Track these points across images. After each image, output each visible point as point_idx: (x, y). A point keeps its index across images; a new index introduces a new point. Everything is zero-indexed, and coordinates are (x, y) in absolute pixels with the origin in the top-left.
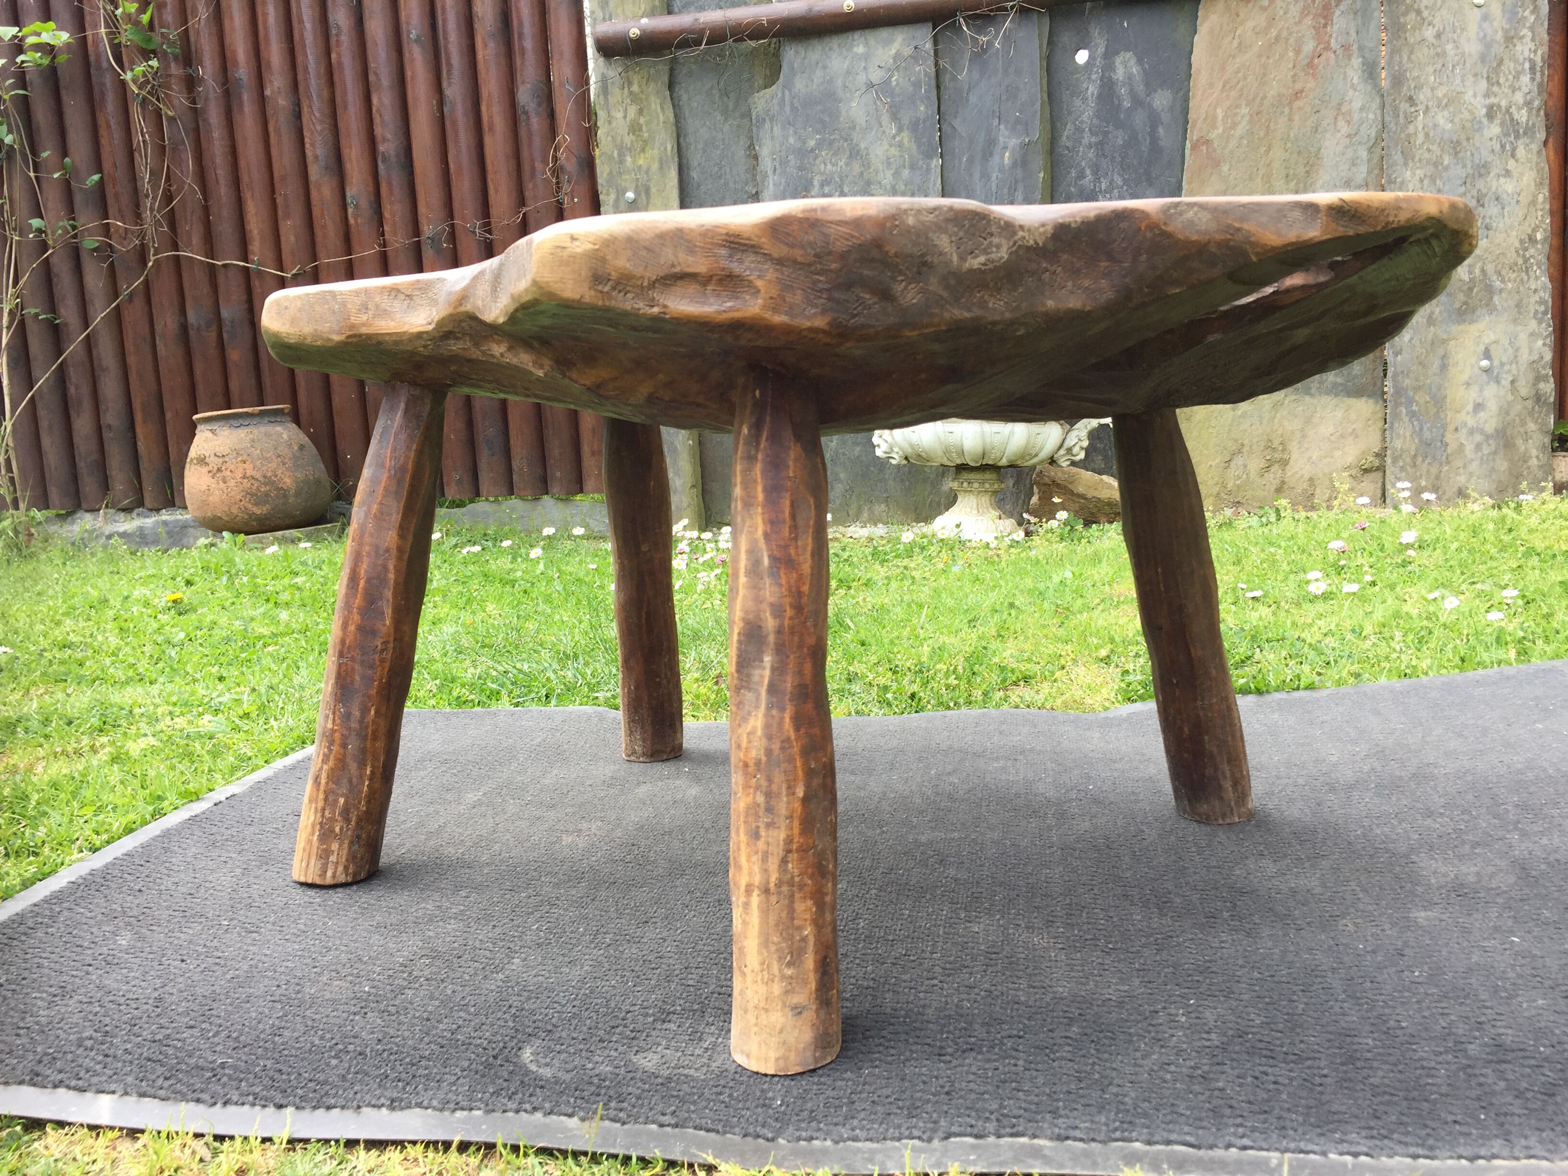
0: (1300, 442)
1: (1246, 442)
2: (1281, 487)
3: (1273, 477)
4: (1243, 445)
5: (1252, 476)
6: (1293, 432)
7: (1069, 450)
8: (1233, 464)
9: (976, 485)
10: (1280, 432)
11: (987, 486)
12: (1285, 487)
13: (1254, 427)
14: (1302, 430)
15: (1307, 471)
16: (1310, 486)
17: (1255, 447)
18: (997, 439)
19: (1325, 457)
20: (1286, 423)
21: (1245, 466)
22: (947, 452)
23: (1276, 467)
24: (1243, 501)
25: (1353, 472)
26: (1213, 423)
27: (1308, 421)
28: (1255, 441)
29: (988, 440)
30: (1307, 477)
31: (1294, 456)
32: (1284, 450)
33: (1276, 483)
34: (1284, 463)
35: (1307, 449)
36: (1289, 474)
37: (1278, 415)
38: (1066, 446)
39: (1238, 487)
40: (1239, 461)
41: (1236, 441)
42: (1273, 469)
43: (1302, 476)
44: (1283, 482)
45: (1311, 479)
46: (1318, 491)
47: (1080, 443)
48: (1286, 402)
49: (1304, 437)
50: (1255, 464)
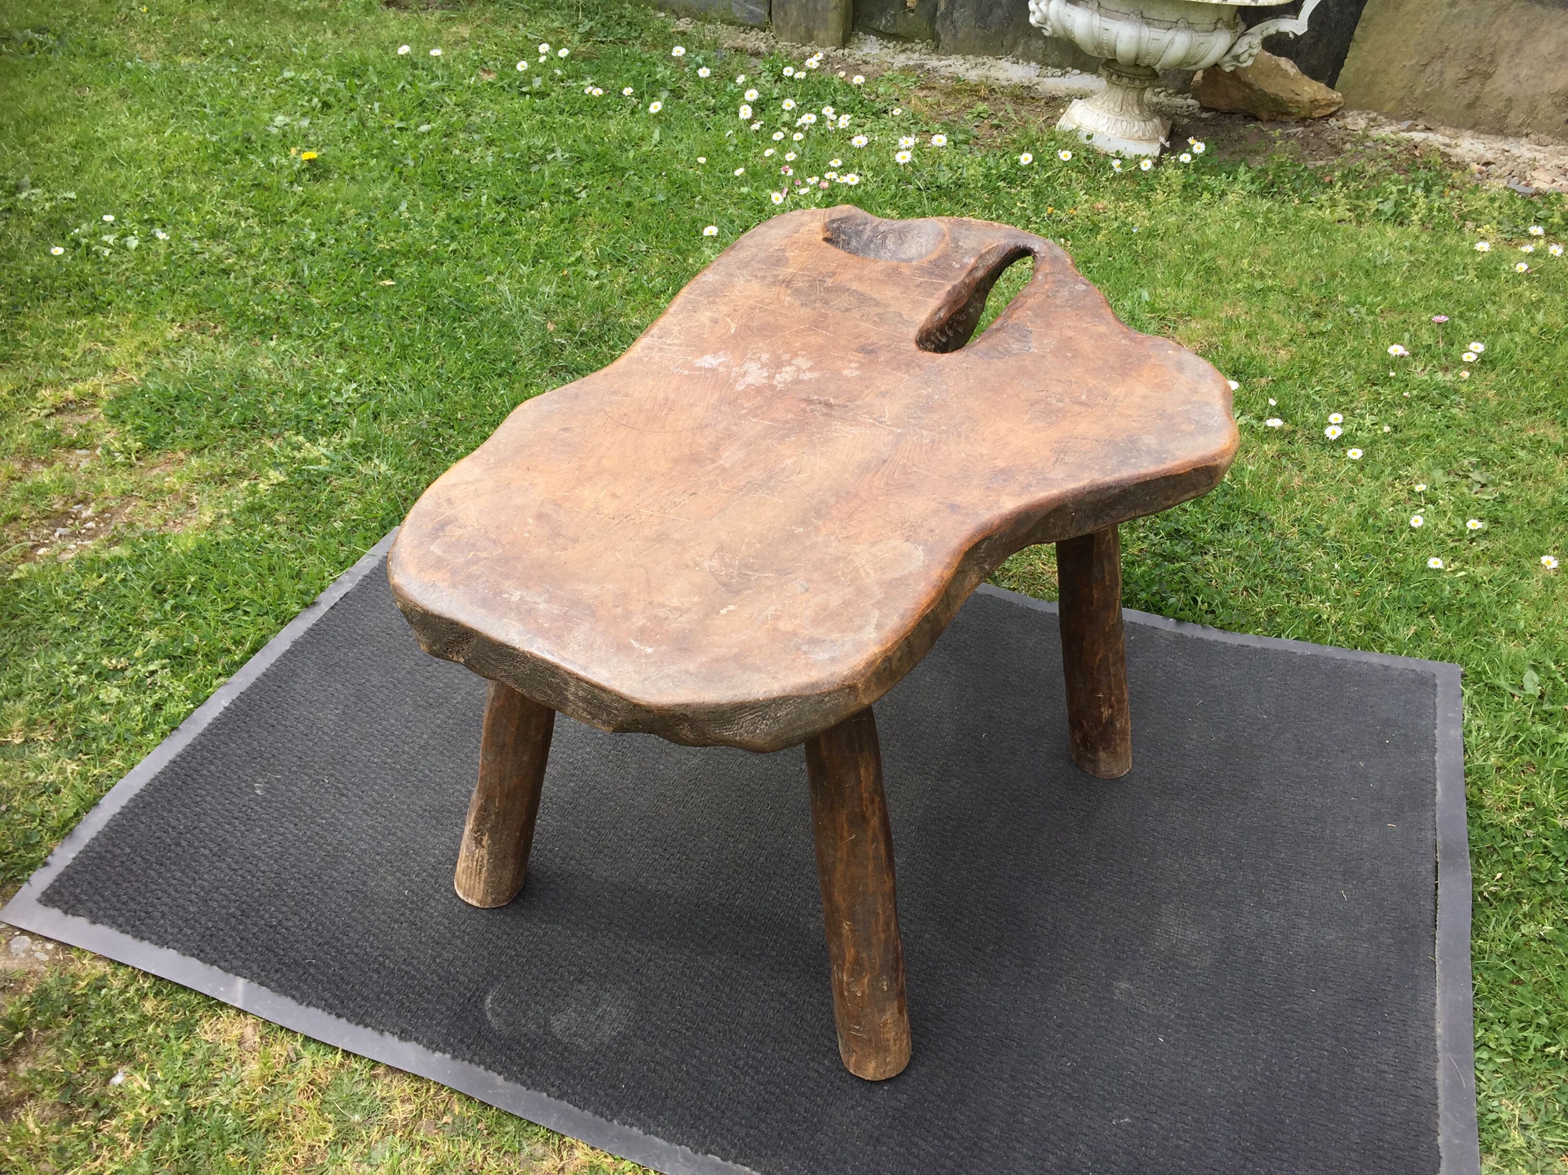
0: (1512, 56)
1: (1452, 46)
2: (1474, 103)
3: (1467, 93)
4: (1447, 48)
5: (1447, 84)
6: (1508, 43)
7: (1236, 58)
8: (1429, 70)
9: (1125, 80)
10: (1493, 41)
11: (1137, 83)
12: (1479, 103)
13: (1466, 30)
14: (1520, 42)
15: (1509, 88)
16: (1506, 107)
17: (1460, 53)
18: (1153, 47)
19: (1534, 77)
20: (1504, 32)
21: (1442, 73)
22: (1099, 46)
23: (1475, 82)
24: (1427, 112)
25: (1558, 100)
26: (1423, 17)
27: (1530, 33)
28: (1463, 46)
29: (1144, 46)
30: (1506, 96)
31: (1501, 70)
32: (1492, 62)
33: (1469, 97)
34: (1487, 76)
35: (1517, 65)
36: (1487, 89)
37: (1499, 21)
38: (1233, 52)
39: (1427, 95)
40: (1437, 66)
41: (1442, 42)
42: (1471, 82)
43: (1502, 94)
44: (1477, 98)
45: (1510, 100)
46: (1512, 114)
47: (1250, 51)
48: (1513, 7)
49: (1518, 50)
50: (1453, 73)
